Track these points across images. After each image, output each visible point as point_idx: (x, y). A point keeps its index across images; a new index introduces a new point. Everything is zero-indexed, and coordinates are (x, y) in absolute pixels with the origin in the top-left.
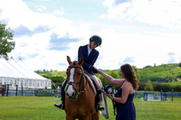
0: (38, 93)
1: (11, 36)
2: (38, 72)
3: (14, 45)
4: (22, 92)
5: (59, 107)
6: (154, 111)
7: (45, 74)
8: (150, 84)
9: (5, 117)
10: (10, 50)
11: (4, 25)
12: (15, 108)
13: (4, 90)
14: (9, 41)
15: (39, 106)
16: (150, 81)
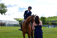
0: (15, 25)
1: (6, 7)
2: (15, 19)
3: (7, 10)
4: (10, 25)
5: (20, 30)
6: (51, 31)
7: (17, 19)
8: (50, 23)
9: (5, 33)
10: (6, 12)
11: (4, 4)
12: (8, 30)
13: (4, 24)
14: (5, 9)
15: (15, 29)
16: (50, 22)
